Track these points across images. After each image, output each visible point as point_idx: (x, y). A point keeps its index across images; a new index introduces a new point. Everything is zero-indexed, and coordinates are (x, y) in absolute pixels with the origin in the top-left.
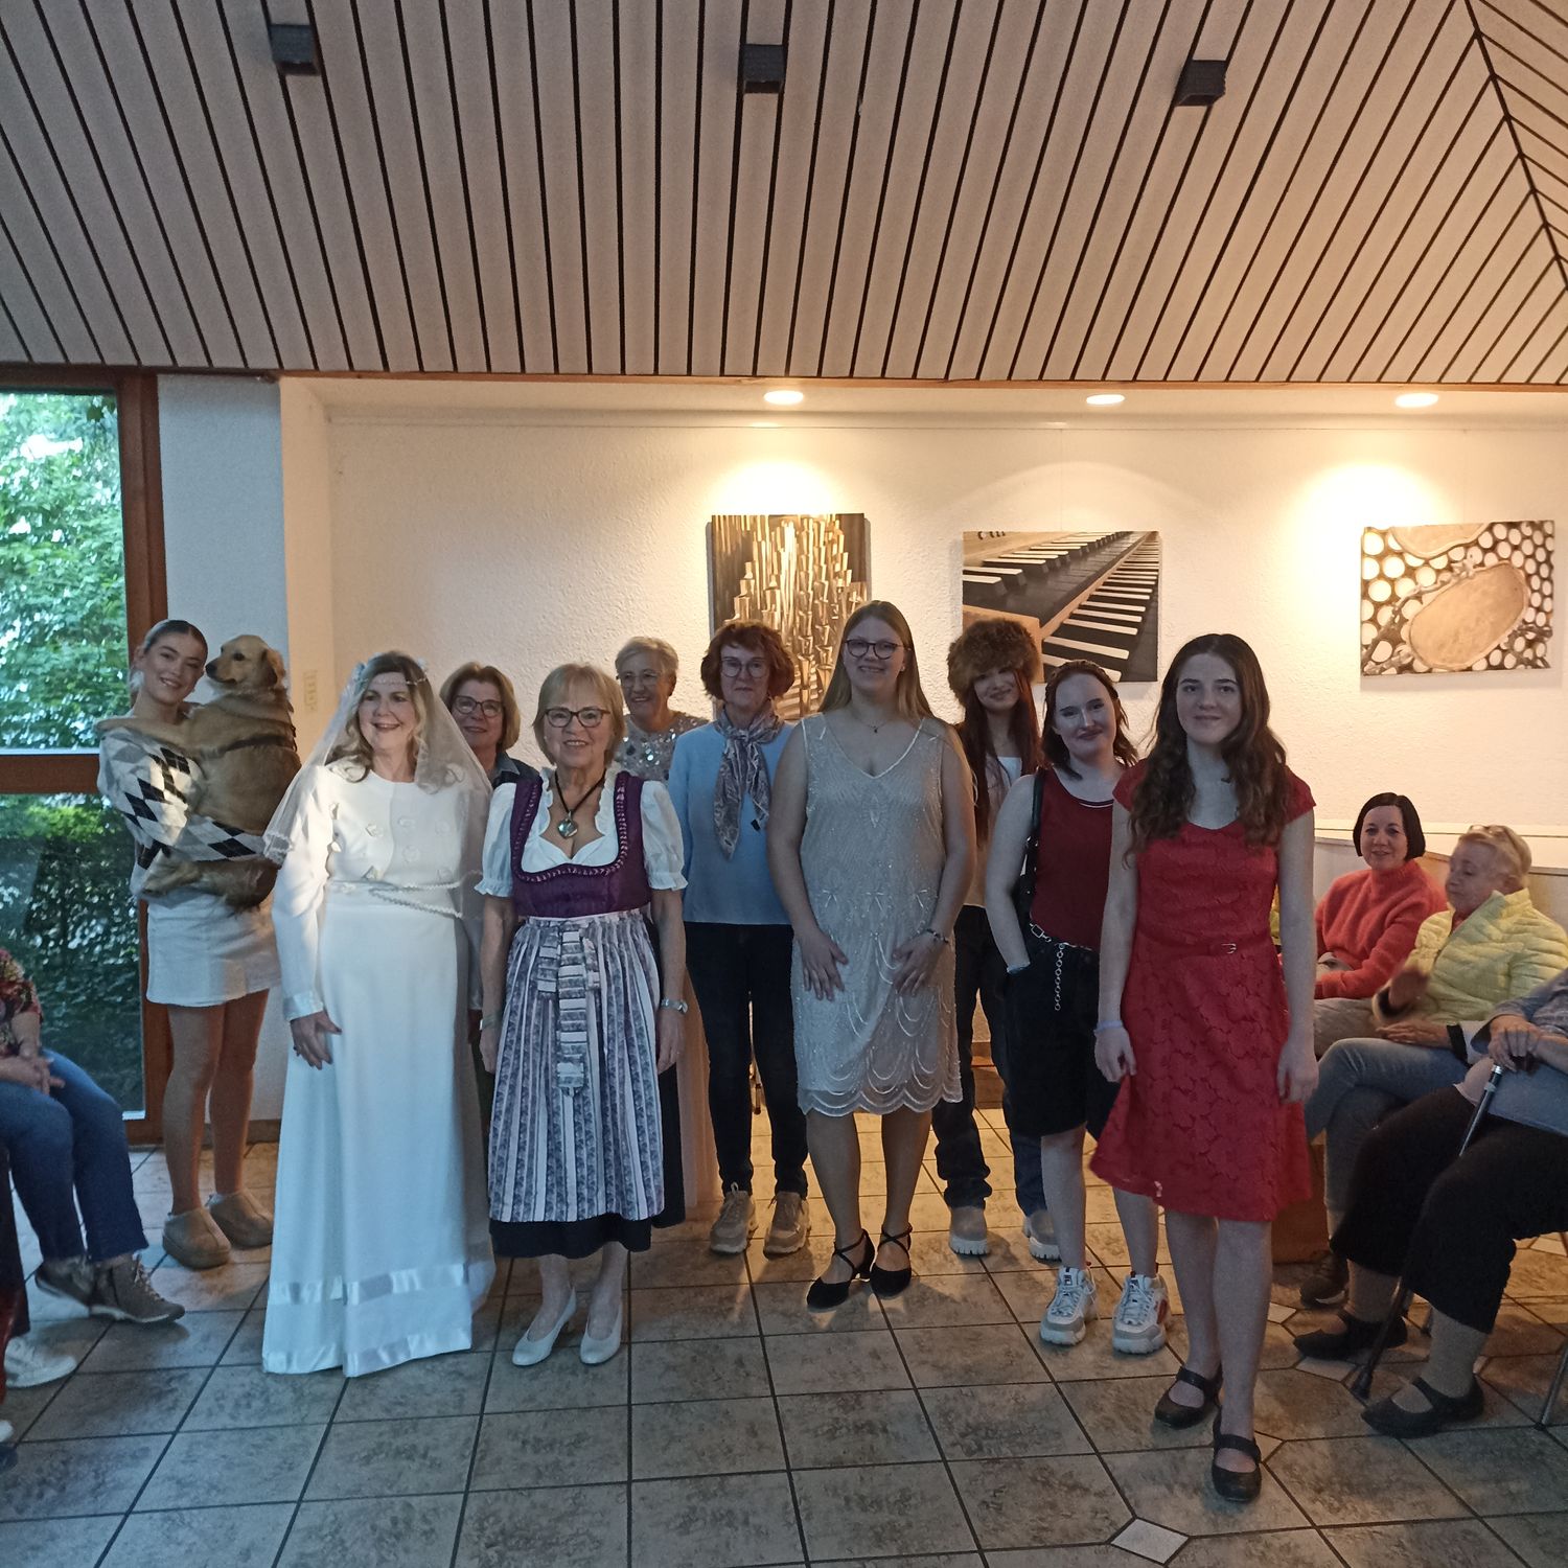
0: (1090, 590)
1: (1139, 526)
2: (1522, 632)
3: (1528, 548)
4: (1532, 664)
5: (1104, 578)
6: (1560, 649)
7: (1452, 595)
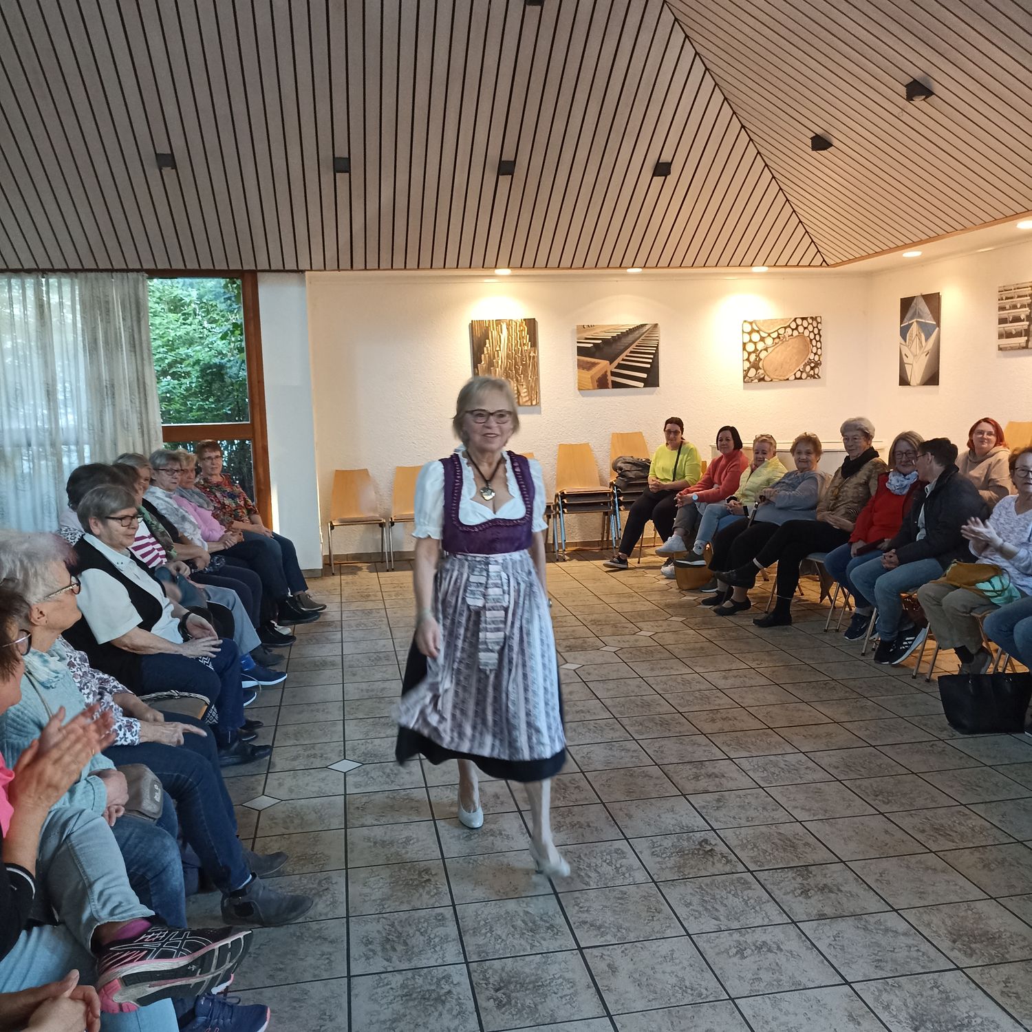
1: (649, 321)
2: (809, 364)
3: (811, 328)
5: (636, 344)
6: (825, 370)
7: (780, 348)
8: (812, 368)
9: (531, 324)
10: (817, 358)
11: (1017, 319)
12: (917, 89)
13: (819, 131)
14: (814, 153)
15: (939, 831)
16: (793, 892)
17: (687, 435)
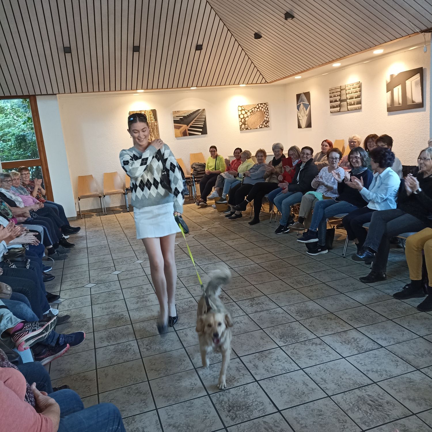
0: (195, 120)
1: (201, 108)
2: (264, 121)
3: (264, 107)
4: (266, 127)
5: (197, 117)
6: (271, 123)
7: (253, 116)
8: (266, 123)
9: (154, 112)
10: (267, 119)
11: (336, 101)
12: (288, 16)
13: (256, 31)
14: (256, 40)
15: (299, 282)
16: (248, 306)
17: (218, 153)
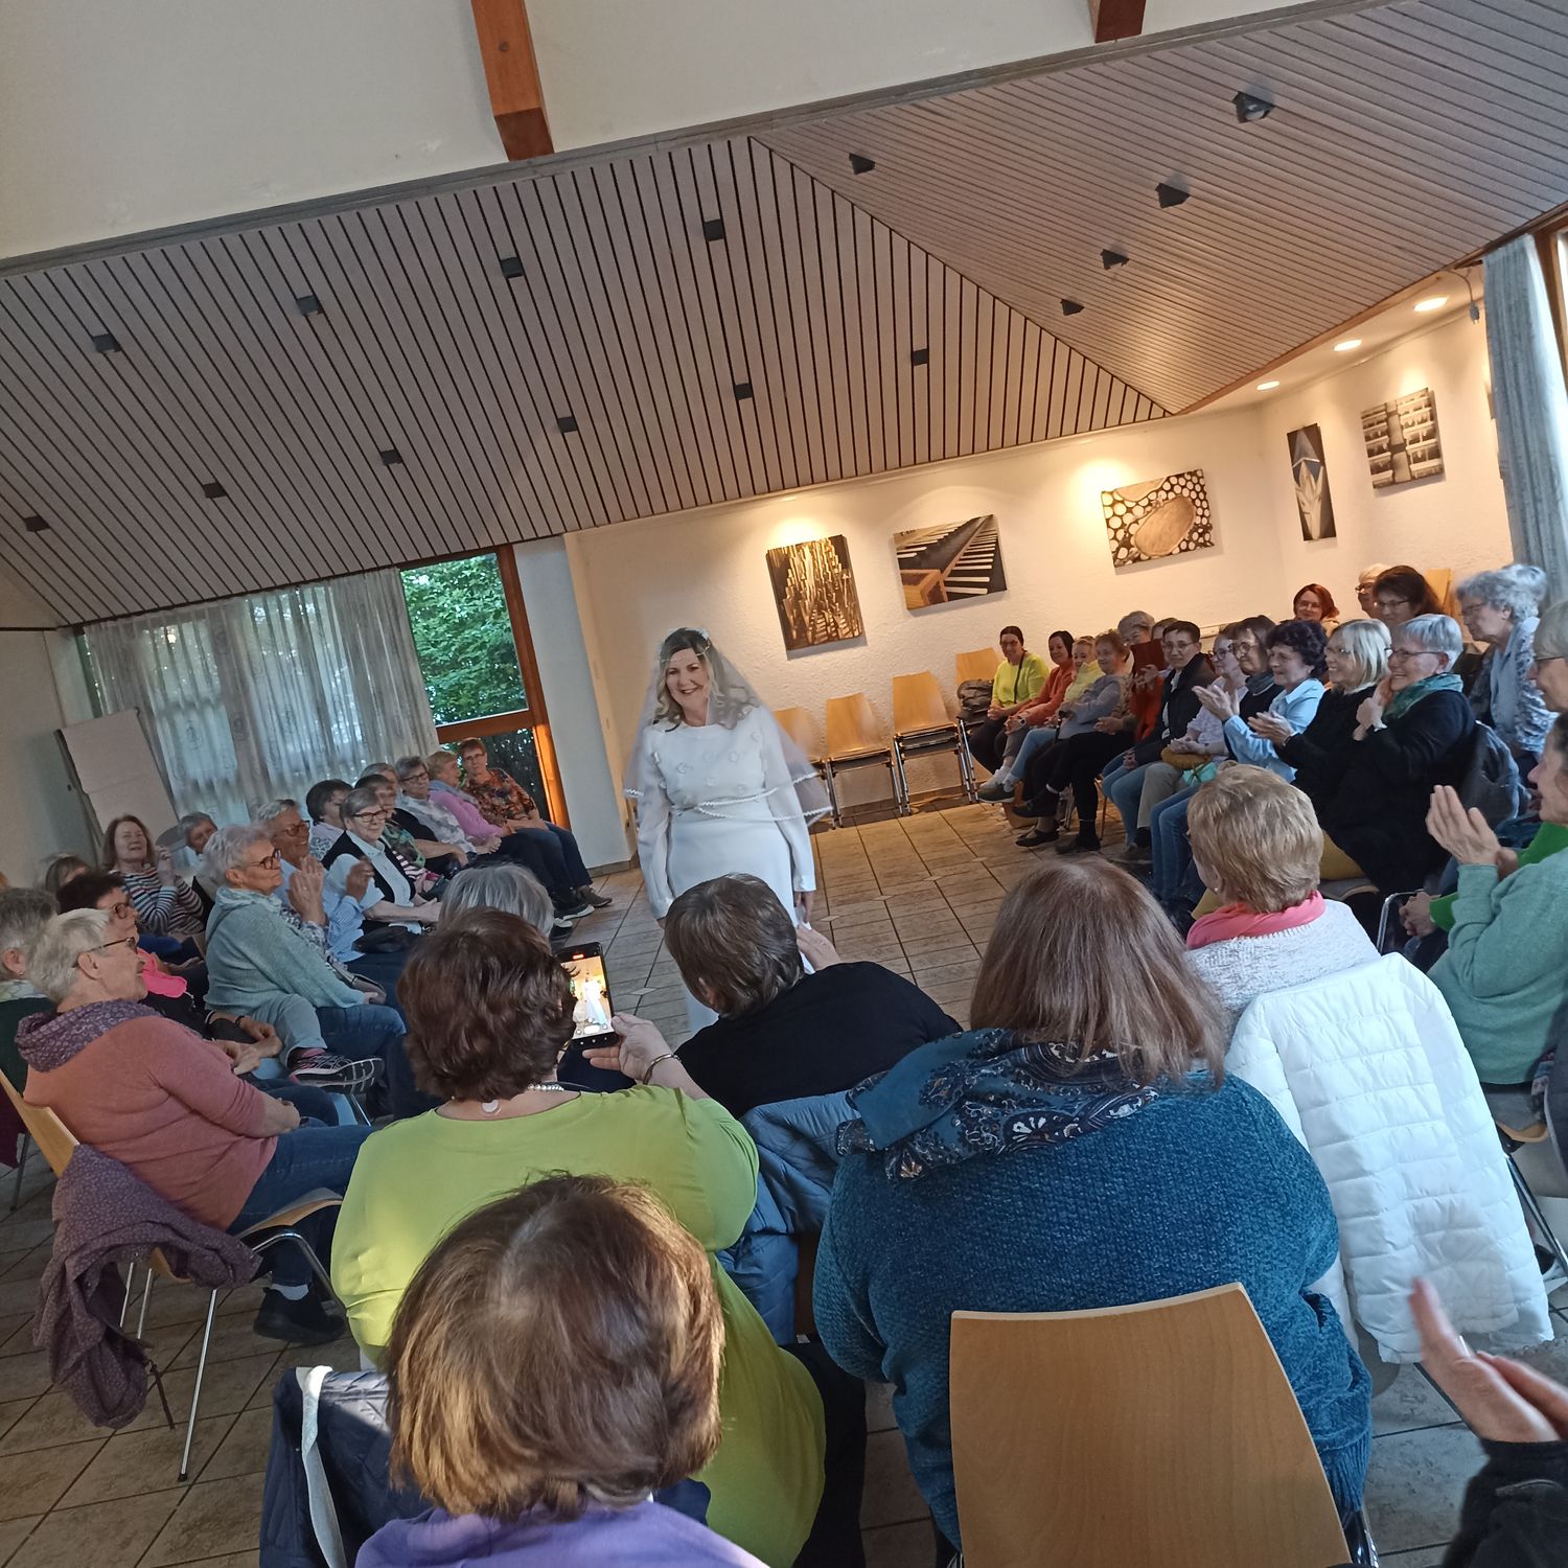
0: (964, 550)
1: (980, 512)
2: (1195, 529)
3: (1190, 485)
4: (1204, 545)
5: (969, 543)
6: (1221, 533)
7: (1154, 517)
9: (839, 543)
10: (1205, 521)
11: (1381, 451)
12: (1111, 257)
13: (1061, 296)
14: (1072, 316)
